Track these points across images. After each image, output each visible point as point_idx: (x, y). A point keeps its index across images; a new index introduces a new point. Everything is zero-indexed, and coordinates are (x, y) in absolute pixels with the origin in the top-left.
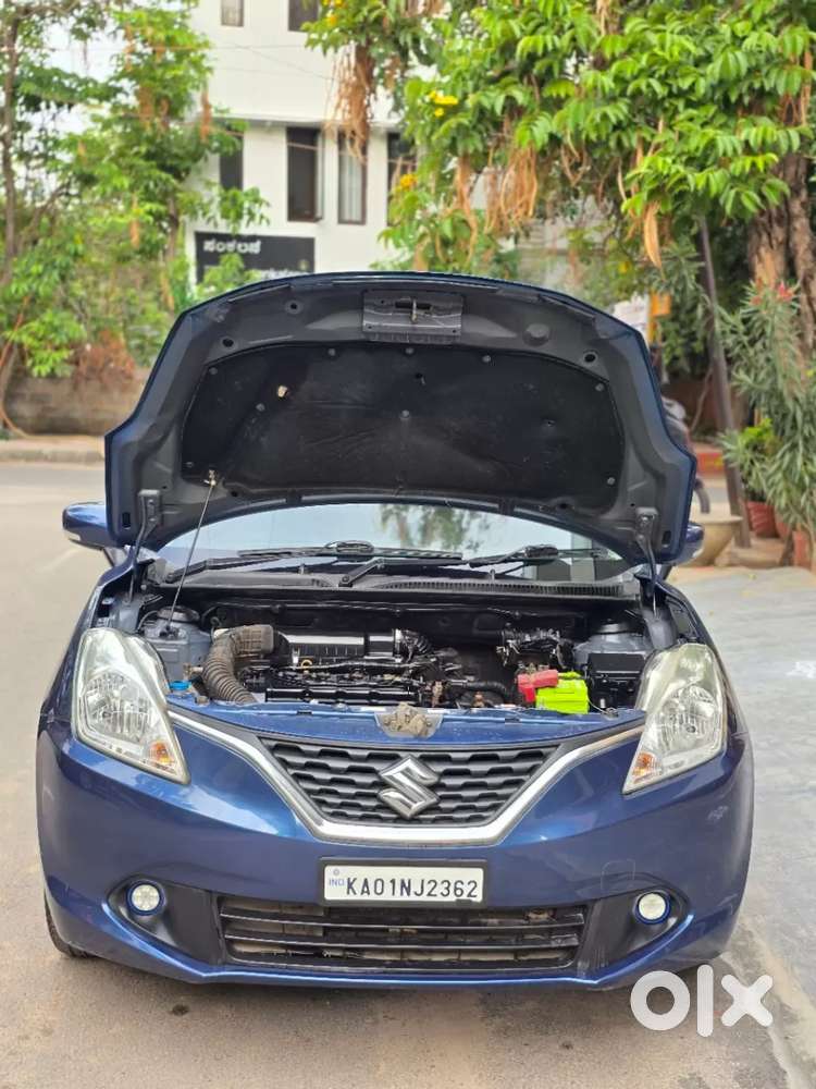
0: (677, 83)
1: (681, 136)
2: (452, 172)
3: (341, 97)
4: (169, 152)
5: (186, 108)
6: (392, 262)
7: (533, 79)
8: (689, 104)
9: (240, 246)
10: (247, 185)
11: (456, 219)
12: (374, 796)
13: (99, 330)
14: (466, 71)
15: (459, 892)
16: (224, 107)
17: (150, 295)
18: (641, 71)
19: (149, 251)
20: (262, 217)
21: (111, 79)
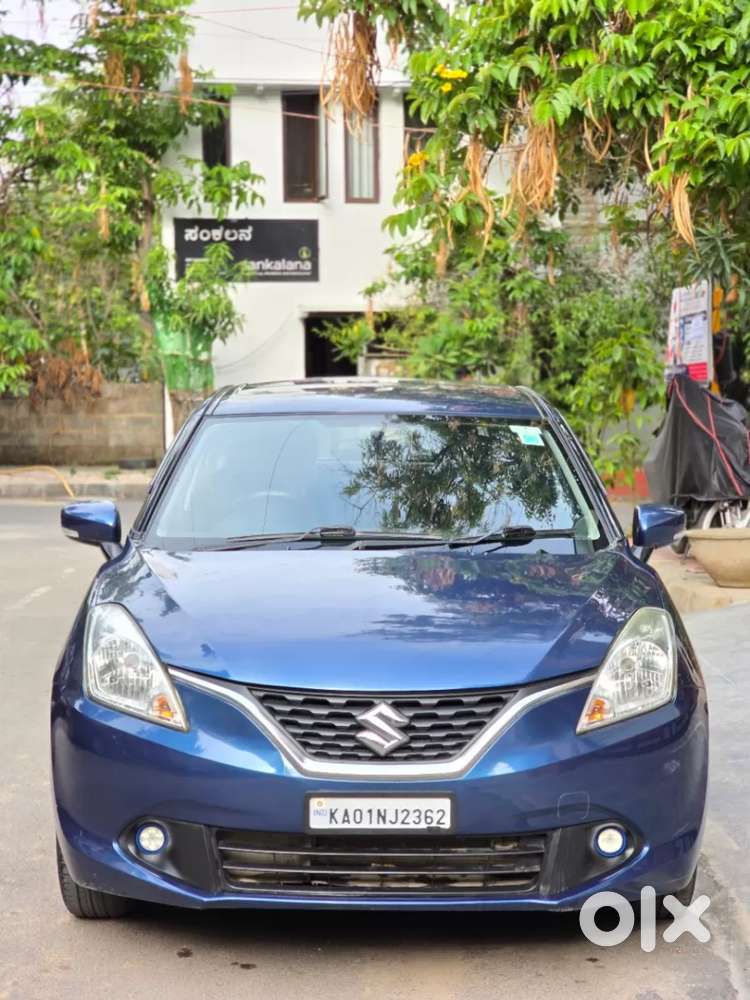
0: (705, 45)
1: (713, 102)
2: (464, 151)
3: (339, 72)
4: (142, 127)
5: (162, 74)
6: (413, 246)
7: (550, 48)
8: (719, 67)
9: (228, 233)
10: (236, 158)
11: (468, 203)
12: (353, 738)
13: (58, 338)
14: (476, 41)
15: (429, 820)
16: (206, 70)
17: (118, 294)
18: (665, 34)
19: (121, 244)
20: (255, 196)
21: (75, 45)
